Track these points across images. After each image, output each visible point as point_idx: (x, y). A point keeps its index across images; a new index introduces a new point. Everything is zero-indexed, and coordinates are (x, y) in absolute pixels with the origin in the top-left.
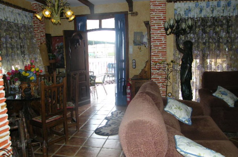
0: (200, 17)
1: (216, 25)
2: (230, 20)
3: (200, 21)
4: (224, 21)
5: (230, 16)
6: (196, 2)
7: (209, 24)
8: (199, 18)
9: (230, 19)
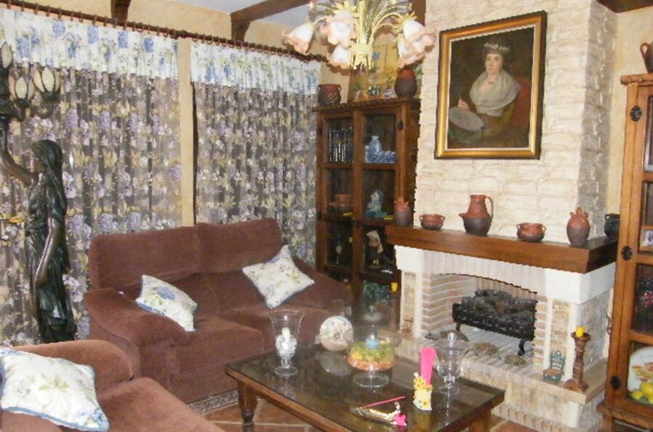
0: (71, 67)
1: (119, 100)
2: (153, 88)
3: (70, 82)
4: (139, 91)
5: (152, 77)
6: (54, 19)
7: (98, 92)
8: (68, 71)
9: (153, 86)
